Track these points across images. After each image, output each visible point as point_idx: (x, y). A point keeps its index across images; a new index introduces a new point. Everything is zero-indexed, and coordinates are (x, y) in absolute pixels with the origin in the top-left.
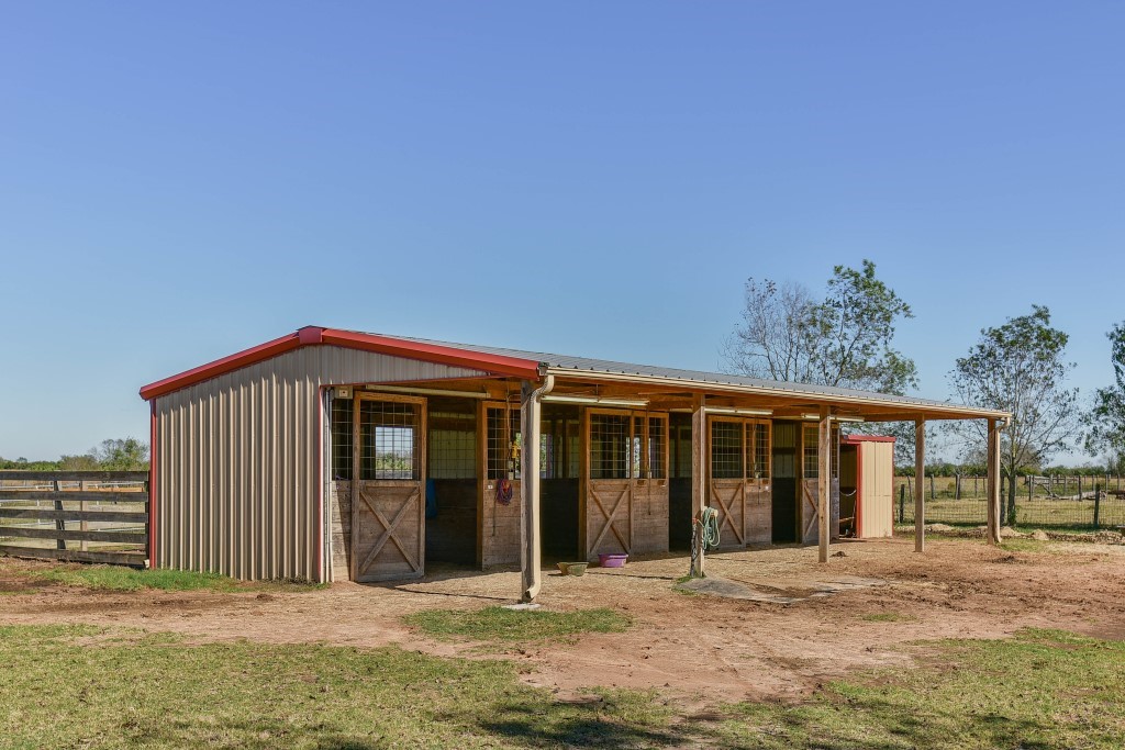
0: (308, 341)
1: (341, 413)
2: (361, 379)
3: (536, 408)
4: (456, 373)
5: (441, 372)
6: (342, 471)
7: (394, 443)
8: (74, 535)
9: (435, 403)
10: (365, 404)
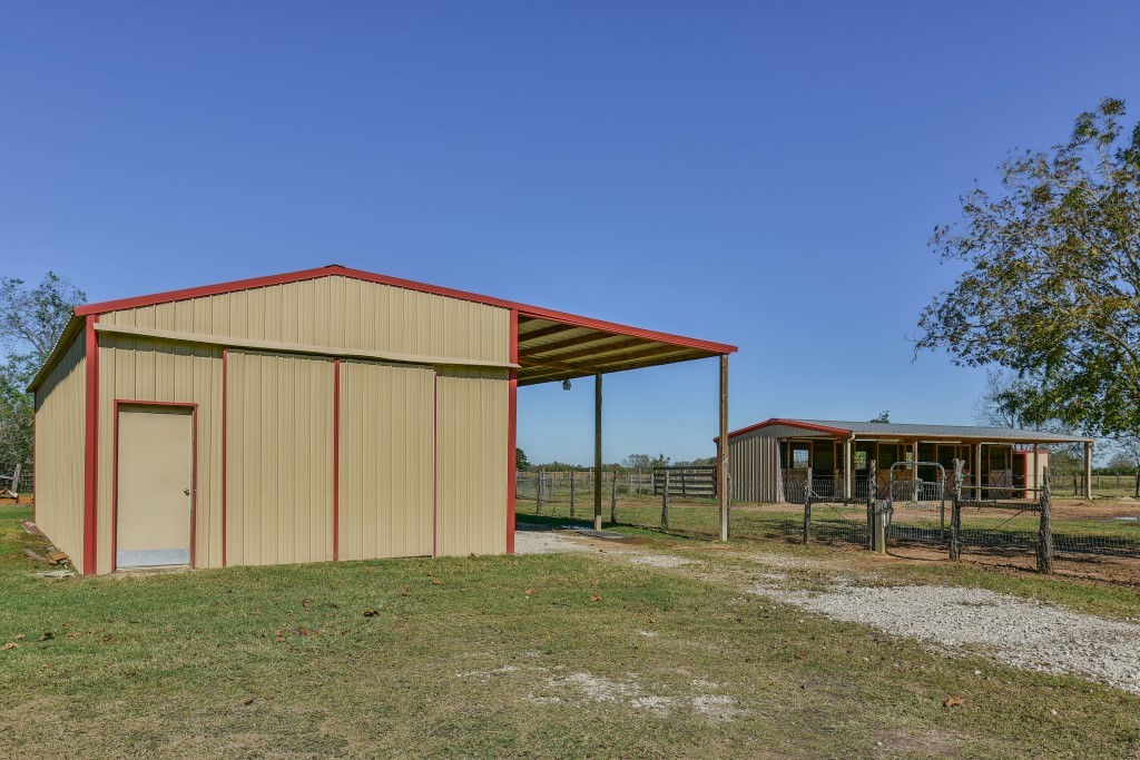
0: (773, 423)
1: (783, 446)
2: (790, 436)
3: (849, 444)
4: (822, 433)
5: (818, 433)
6: (784, 465)
7: (801, 456)
8: (679, 488)
9: (815, 441)
10: (792, 443)
